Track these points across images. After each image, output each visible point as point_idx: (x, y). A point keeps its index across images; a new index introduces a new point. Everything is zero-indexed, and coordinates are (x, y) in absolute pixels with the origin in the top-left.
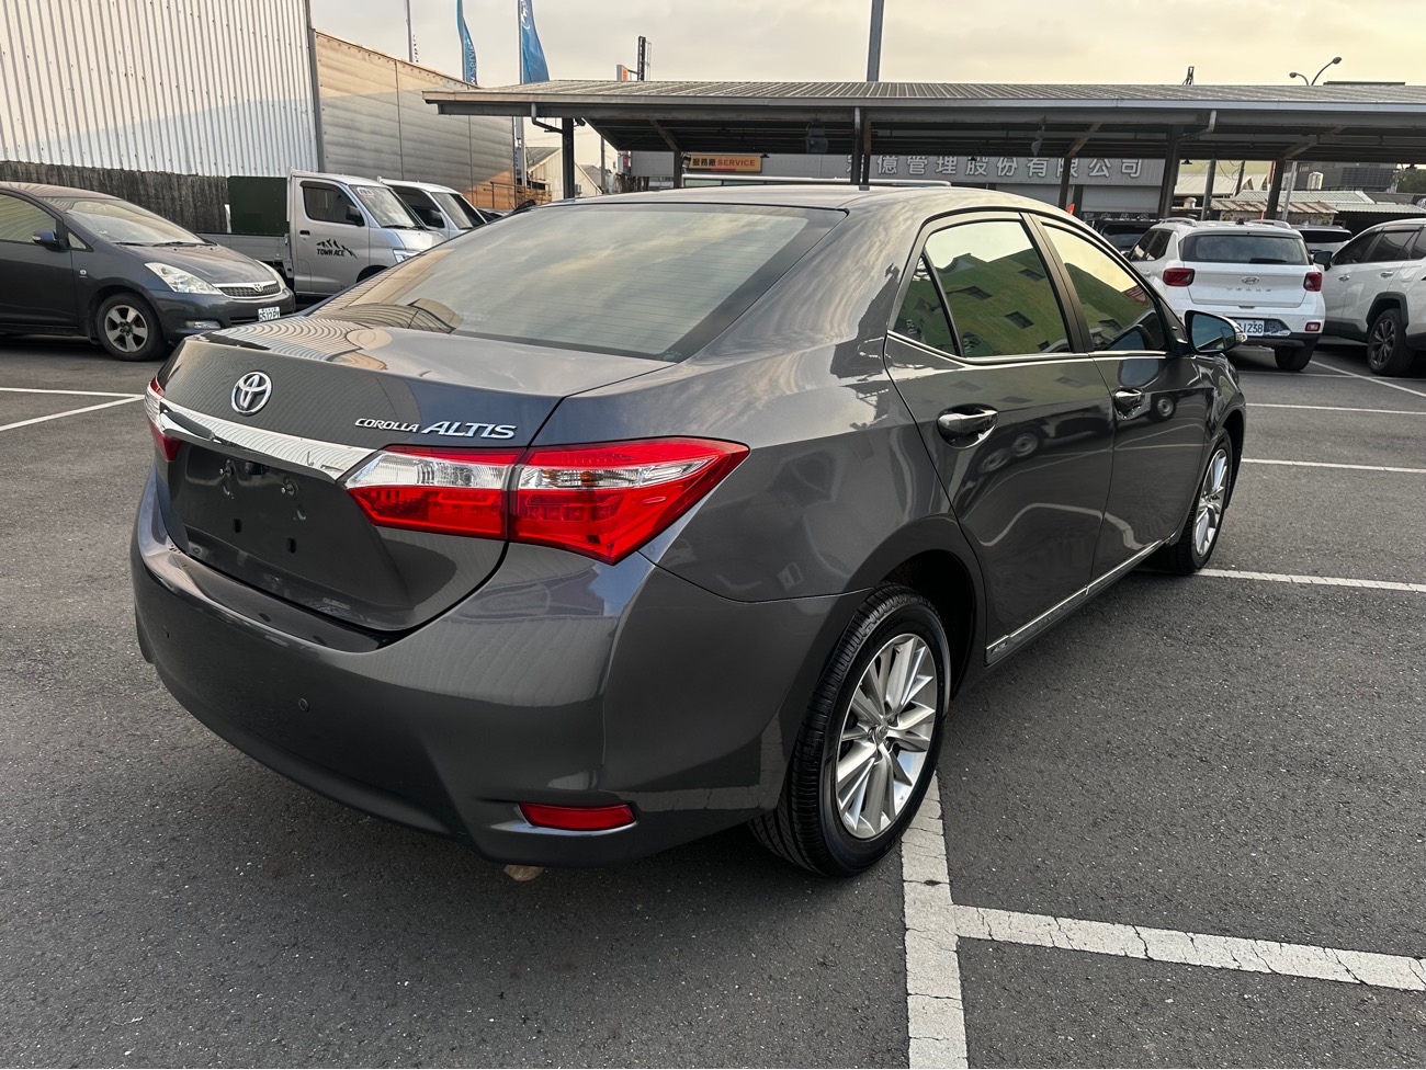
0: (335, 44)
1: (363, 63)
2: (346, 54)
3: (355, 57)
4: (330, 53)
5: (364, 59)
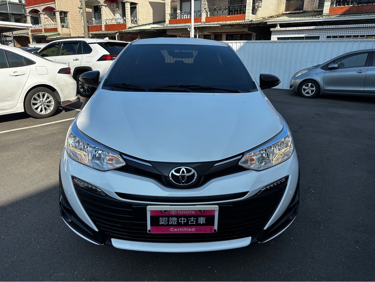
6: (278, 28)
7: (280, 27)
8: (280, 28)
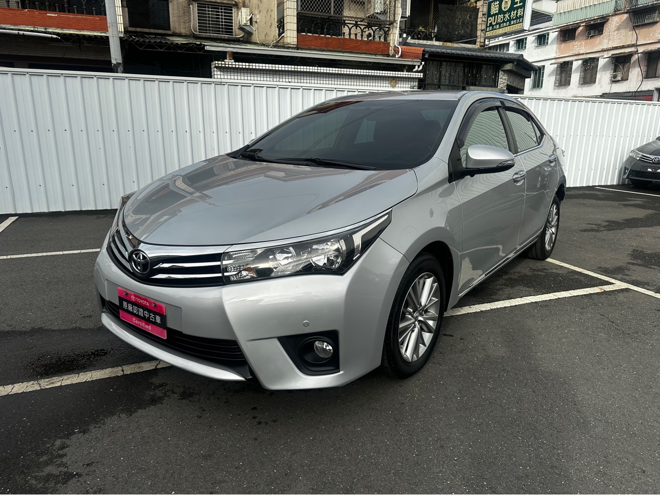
6: (229, 62)
7: (233, 61)
8: (234, 63)
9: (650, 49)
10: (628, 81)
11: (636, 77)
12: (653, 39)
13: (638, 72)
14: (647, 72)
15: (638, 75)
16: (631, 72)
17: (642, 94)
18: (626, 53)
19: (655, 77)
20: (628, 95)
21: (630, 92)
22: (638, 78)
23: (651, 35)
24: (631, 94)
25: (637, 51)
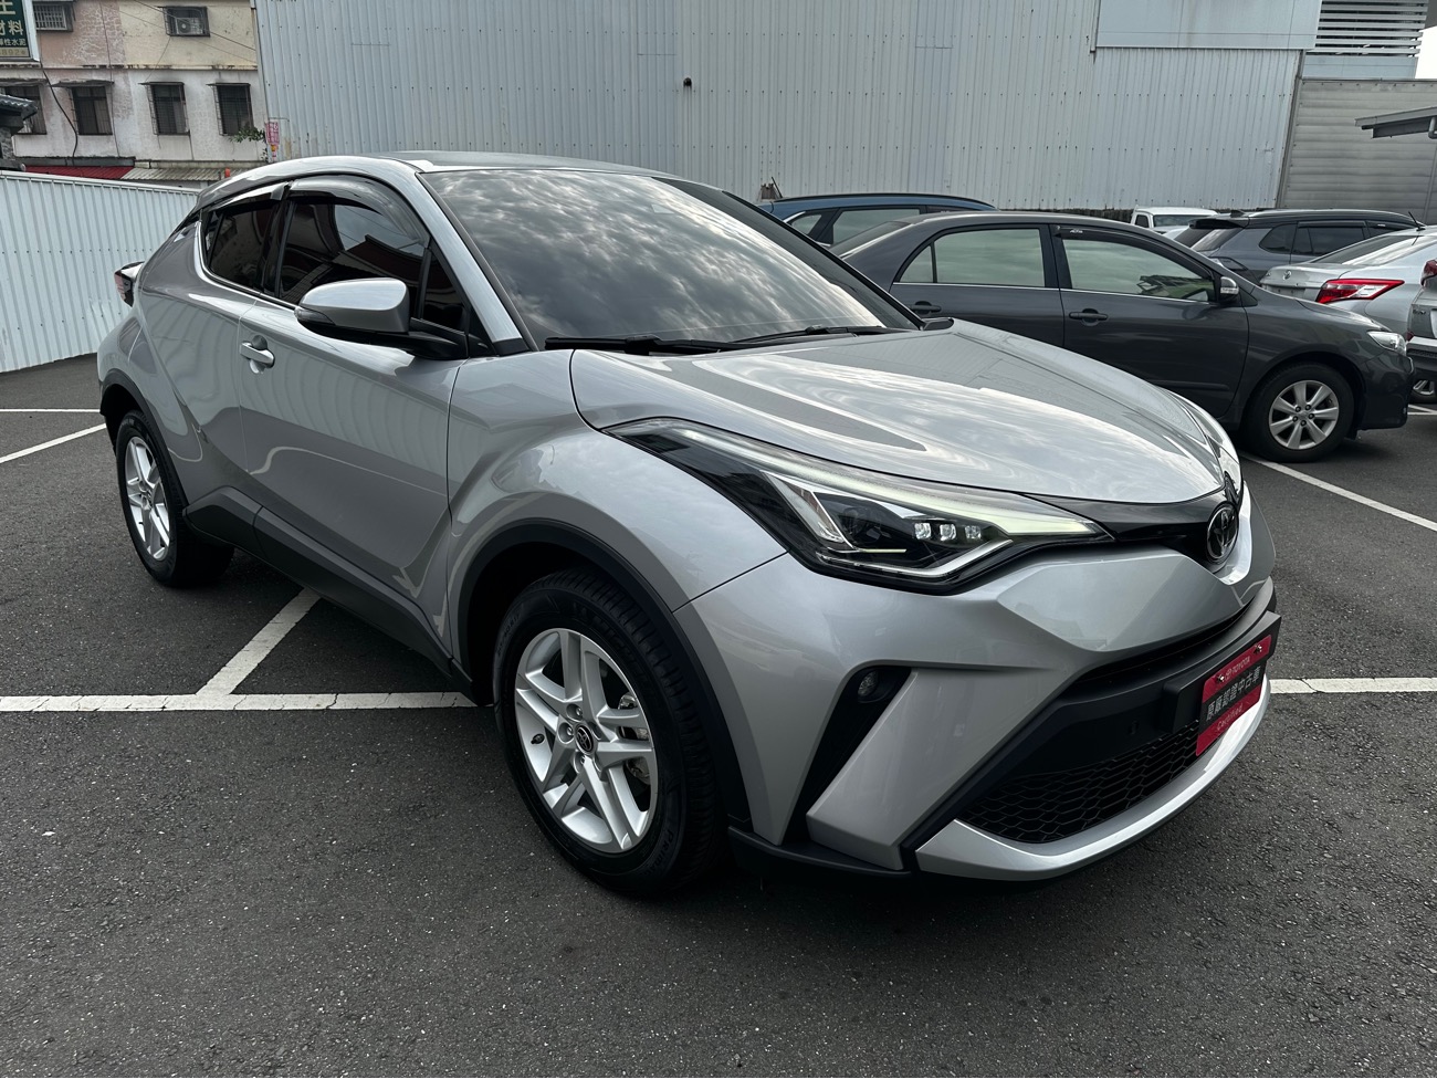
0: (1337, 85)
1: (1385, 94)
2: (1353, 91)
3: (1369, 91)
4: (1323, 94)
5: (1385, 90)
9: (71, 81)
10: (48, 136)
11: (62, 130)
12: (70, 63)
13: (63, 121)
14: (79, 121)
15: (64, 125)
16: (49, 119)
17: (83, 163)
18: (23, 80)
19: (98, 134)
20: (56, 162)
21: (58, 158)
22: (65, 131)
23: (65, 53)
24: (62, 162)
25: (47, 81)
